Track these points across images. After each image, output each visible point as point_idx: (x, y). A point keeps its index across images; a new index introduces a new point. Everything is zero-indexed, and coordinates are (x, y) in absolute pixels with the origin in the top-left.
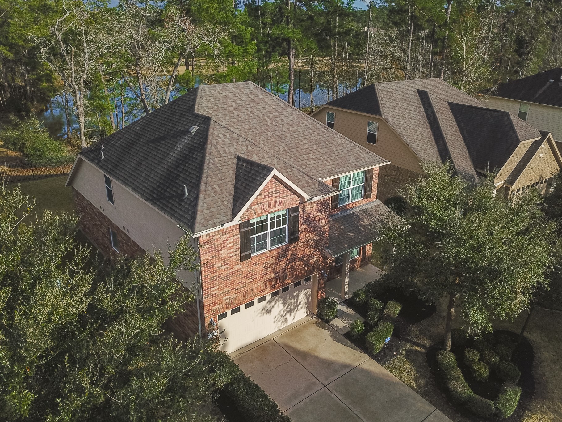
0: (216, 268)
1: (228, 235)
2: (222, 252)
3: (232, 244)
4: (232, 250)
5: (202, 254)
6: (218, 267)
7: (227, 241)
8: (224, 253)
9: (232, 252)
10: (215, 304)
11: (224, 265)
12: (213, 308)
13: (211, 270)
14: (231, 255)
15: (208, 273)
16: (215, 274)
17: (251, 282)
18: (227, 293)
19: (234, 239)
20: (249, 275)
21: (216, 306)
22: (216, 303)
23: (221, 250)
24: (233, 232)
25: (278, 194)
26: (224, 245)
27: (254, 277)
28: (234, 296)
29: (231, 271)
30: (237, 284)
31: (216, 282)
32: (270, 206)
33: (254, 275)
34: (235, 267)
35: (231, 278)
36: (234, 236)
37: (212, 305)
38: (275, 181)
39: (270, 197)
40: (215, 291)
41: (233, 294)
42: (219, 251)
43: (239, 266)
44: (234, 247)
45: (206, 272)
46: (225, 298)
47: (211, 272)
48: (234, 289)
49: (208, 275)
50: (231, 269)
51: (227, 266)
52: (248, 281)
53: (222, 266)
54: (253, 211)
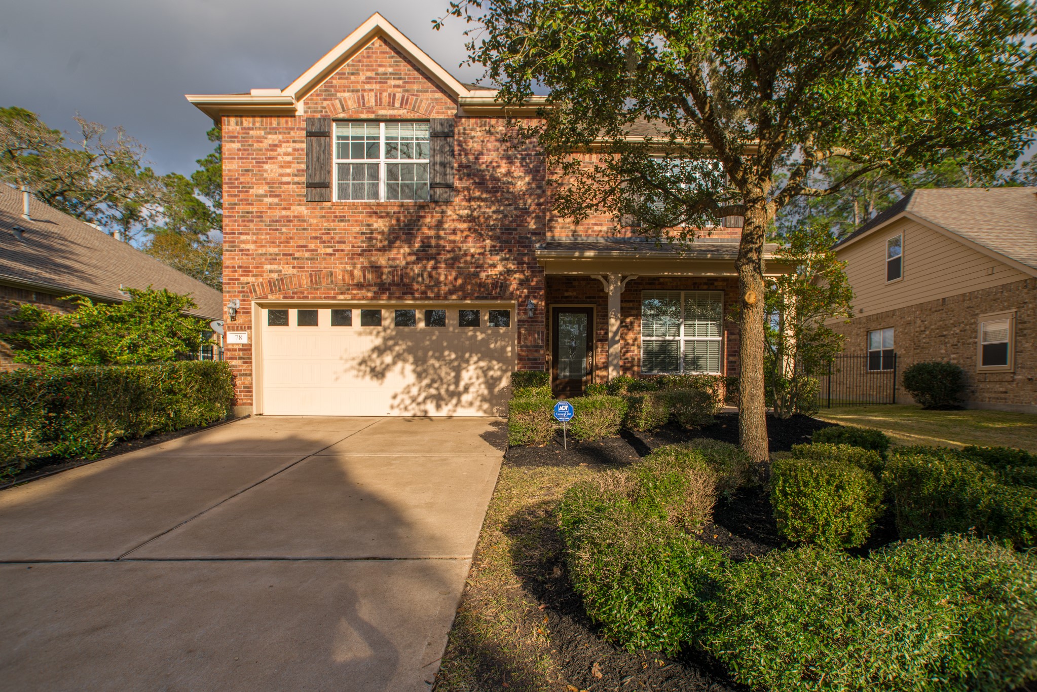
0: (252, 195)
1: (281, 137)
2: (266, 167)
3: (289, 158)
4: (288, 171)
5: (227, 158)
6: (256, 196)
7: (279, 149)
8: (271, 170)
9: (289, 175)
10: (246, 271)
11: (270, 196)
12: (242, 278)
13: (242, 196)
14: (285, 179)
15: (236, 200)
16: (250, 208)
17: (331, 255)
18: (273, 259)
19: (295, 150)
20: (325, 238)
21: (247, 276)
22: (249, 271)
23: (264, 163)
24: (292, 133)
25: (400, 82)
26: (273, 154)
27: (338, 246)
28: (288, 270)
29: (284, 213)
30: (298, 246)
31: (251, 225)
32: (379, 102)
33: (338, 242)
34: (293, 208)
35: (284, 230)
36: (294, 142)
37: (240, 271)
38: (393, 54)
39: (380, 83)
40: (247, 242)
41: (286, 266)
42: (260, 163)
43: (303, 210)
44: (293, 165)
45: (232, 196)
46: (269, 267)
47: (242, 200)
48: (290, 255)
49: (235, 204)
50: (285, 209)
51: (276, 200)
52: (322, 250)
53: (266, 196)
54: (337, 101)
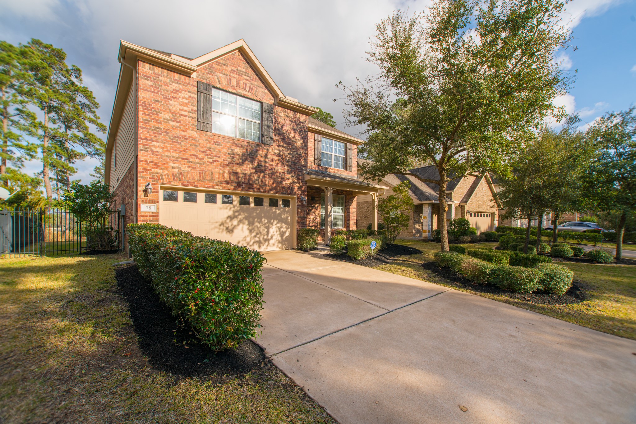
0: (161, 118)
1: (181, 87)
2: (171, 102)
3: (186, 101)
4: (186, 108)
5: (141, 89)
6: (164, 119)
7: (180, 94)
8: (174, 105)
9: (186, 111)
10: (156, 166)
11: (173, 121)
12: (153, 170)
13: (153, 116)
14: (184, 113)
15: (148, 118)
16: (159, 126)
17: (211, 163)
18: (175, 160)
19: (190, 97)
20: (208, 152)
21: (157, 168)
22: (158, 166)
23: (169, 99)
24: (189, 87)
25: (249, 78)
26: (175, 95)
27: (215, 159)
28: (185, 168)
29: (183, 133)
30: (191, 155)
31: (160, 137)
32: (238, 85)
33: (216, 156)
34: (189, 131)
35: (183, 143)
36: (189, 92)
37: (152, 165)
38: (245, 62)
39: (239, 75)
40: (157, 146)
41: (184, 166)
42: (166, 98)
43: (195, 134)
44: (189, 106)
45: (146, 115)
46: (172, 165)
47: (153, 119)
48: (187, 159)
49: (149, 121)
50: (183, 131)
51: (177, 124)
52: (206, 160)
53: (171, 120)
54: (216, 77)
